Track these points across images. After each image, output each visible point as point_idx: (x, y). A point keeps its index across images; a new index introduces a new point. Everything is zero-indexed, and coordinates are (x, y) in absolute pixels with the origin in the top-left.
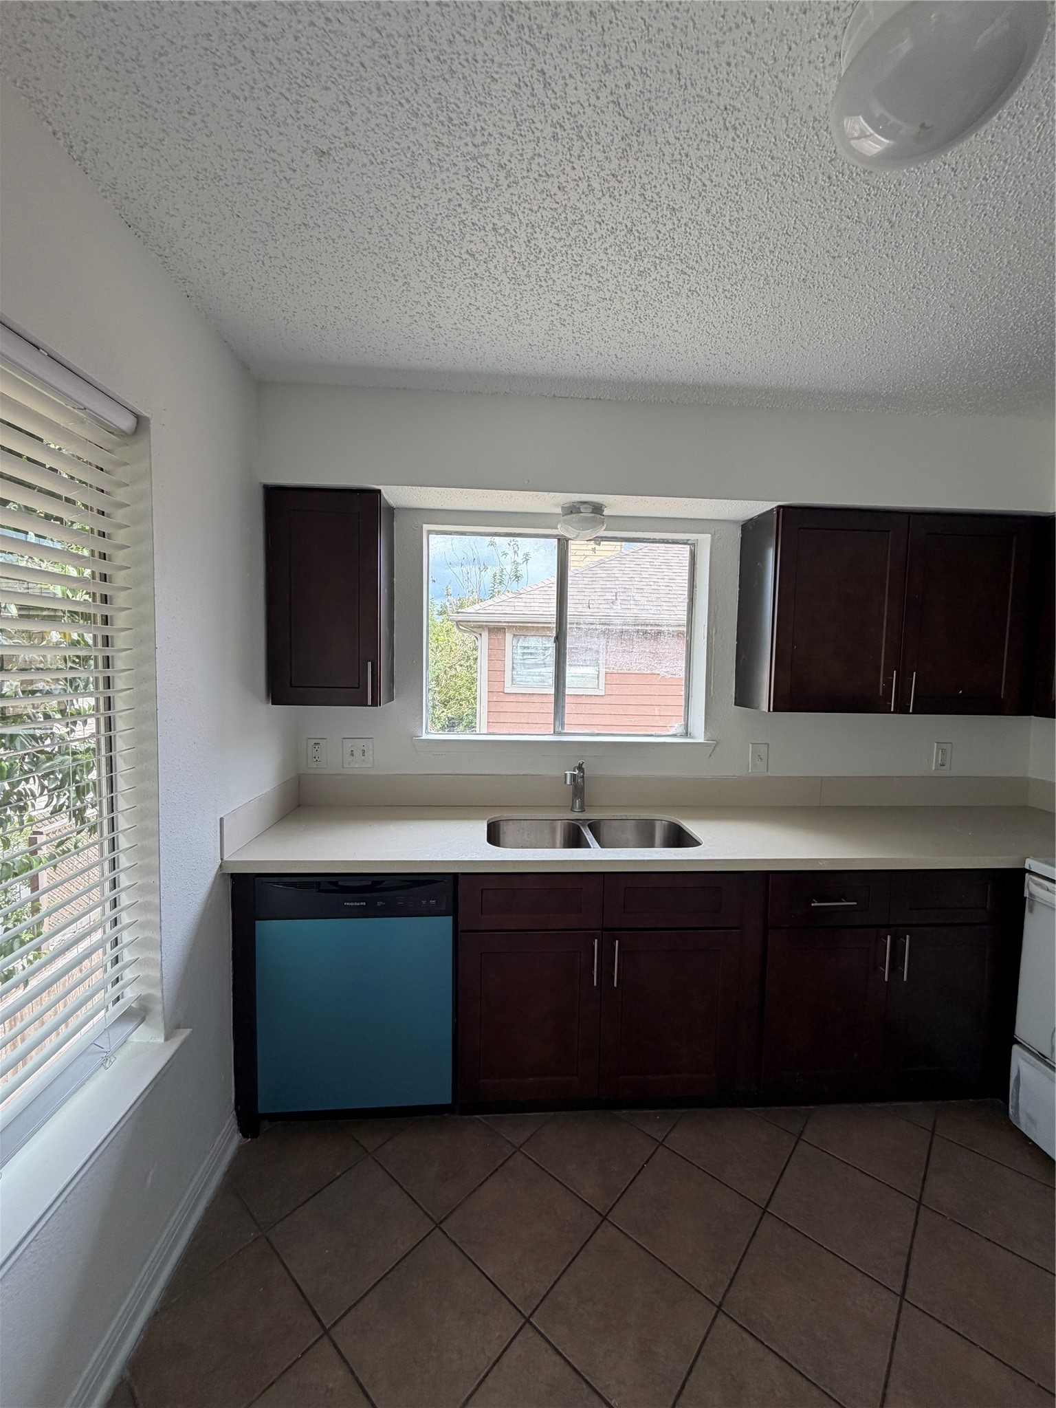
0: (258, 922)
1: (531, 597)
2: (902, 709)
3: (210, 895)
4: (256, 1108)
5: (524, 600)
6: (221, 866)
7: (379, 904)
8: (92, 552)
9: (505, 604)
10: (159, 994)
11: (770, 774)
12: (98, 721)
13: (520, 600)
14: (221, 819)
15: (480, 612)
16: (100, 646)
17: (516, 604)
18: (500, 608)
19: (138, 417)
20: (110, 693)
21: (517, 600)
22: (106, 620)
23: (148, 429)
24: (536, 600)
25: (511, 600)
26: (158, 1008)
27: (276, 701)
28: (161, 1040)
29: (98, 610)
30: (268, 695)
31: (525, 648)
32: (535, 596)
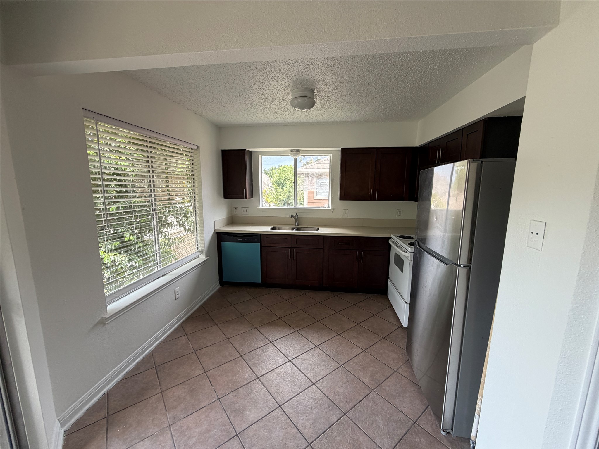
0: (222, 242)
1: (324, 163)
2: (374, 199)
3: (213, 235)
4: (223, 280)
5: (321, 164)
6: (214, 230)
7: (245, 240)
8: (191, 167)
9: (314, 166)
10: (204, 249)
11: (349, 218)
12: (193, 200)
13: (320, 164)
14: (214, 221)
15: (305, 169)
16: (193, 194)
17: (318, 166)
18: (312, 168)
19: (197, 146)
20: (195, 199)
21: (318, 164)
22: (194, 182)
23: (199, 148)
24: (326, 164)
25: (316, 164)
26: (204, 252)
27: (225, 198)
28: (205, 257)
29: (192, 177)
30: (224, 197)
31: (321, 182)
32: (325, 163)
